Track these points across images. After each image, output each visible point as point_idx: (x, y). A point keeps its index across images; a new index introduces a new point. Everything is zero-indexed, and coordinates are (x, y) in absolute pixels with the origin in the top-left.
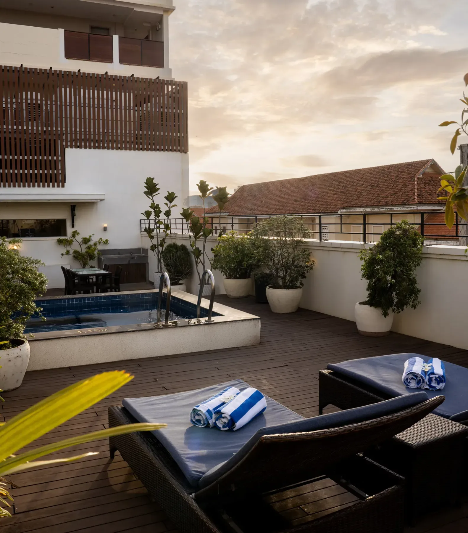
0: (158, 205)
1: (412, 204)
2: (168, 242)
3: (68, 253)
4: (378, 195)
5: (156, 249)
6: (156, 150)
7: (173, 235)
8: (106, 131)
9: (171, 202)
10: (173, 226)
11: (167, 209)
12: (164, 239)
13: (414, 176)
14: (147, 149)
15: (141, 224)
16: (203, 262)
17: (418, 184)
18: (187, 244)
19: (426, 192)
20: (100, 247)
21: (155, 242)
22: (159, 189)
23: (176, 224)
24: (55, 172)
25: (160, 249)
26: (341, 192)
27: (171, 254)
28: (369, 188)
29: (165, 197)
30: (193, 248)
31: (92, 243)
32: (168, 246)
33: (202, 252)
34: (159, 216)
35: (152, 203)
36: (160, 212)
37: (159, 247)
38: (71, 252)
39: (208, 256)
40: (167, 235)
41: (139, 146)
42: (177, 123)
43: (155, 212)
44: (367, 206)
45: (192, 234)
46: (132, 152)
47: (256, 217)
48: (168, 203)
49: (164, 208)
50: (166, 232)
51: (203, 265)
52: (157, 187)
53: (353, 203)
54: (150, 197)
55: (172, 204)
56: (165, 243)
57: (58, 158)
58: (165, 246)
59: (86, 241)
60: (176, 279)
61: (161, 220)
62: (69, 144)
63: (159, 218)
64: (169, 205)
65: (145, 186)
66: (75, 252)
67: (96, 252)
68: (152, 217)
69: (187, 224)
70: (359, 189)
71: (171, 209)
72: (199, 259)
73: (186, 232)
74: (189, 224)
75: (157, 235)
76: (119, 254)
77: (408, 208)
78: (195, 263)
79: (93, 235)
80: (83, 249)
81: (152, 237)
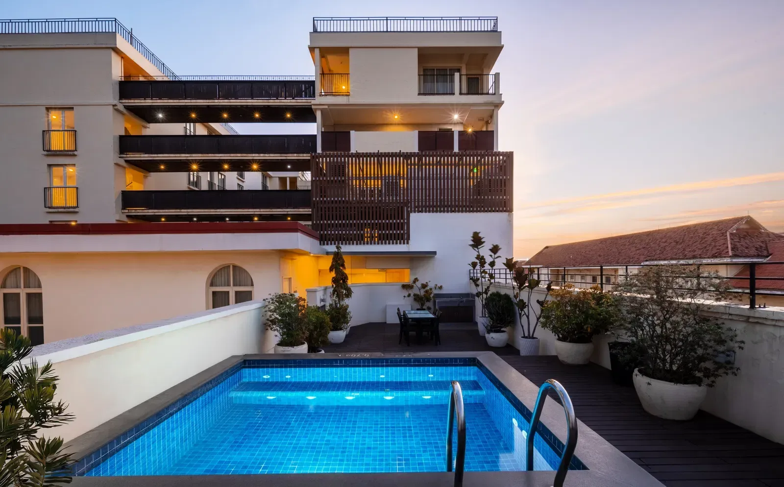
0: (483, 257)
1: (725, 257)
2: (492, 290)
3: (409, 295)
4: (684, 250)
5: (481, 296)
6: (485, 211)
7: (496, 284)
8: (442, 198)
9: (495, 254)
10: (497, 276)
11: (492, 260)
12: (488, 287)
13: (726, 232)
14: (477, 211)
15: (470, 273)
16: (527, 315)
17: (732, 239)
18: (511, 293)
19: (742, 245)
20: (436, 292)
21: (480, 289)
22: (484, 242)
23: (500, 274)
24: (402, 232)
25: (485, 296)
26: (644, 248)
27: (494, 303)
28: (674, 244)
29: (490, 250)
30: (516, 299)
31: (428, 288)
32: (491, 295)
33: (526, 304)
34: (484, 267)
35: (477, 255)
36: (485, 263)
37: (484, 294)
38: (412, 295)
39: (534, 310)
40: (491, 283)
41: (470, 209)
42: (503, 188)
43: (480, 263)
44: (672, 259)
45: (516, 284)
46: (464, 214)
47: (601, 267)
48: (493, 254)
49: (488, 260)
50: (490, 281)
51: (528, 317)
52: (483, 240)
53: (656, 256)
54: (476, 249)
55: (496, 256)
56: (489, 291)
57: (404, 221)
58: (489, 293)
59: (424, 286)
60: (499, 327)
61: (486, 270)
62: (413, 209)
63: (484, 268)
64: (493, 257)
65: (472, 240)
66: (415, 295)
67: (432, 296)
68: (478, 267)
69: (511, 274)
70: (663, 245)
71: (496, 260)
72: (523, 312)
73: (509, 281)
74: (513, 274)
75: (482, 283)
76: (451, 297)
77: (720, 260)
78: (518, 315)
79: (430, 281)
80: (422, 292)
81: (477, 285)
